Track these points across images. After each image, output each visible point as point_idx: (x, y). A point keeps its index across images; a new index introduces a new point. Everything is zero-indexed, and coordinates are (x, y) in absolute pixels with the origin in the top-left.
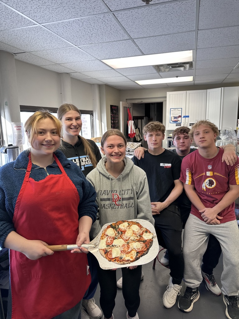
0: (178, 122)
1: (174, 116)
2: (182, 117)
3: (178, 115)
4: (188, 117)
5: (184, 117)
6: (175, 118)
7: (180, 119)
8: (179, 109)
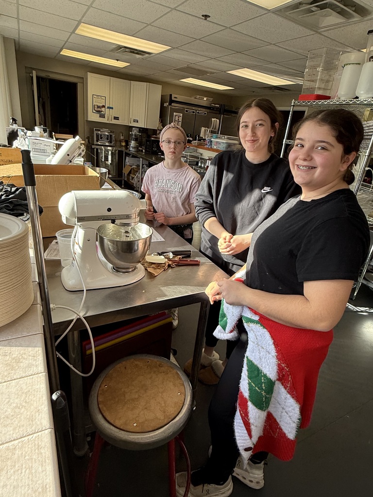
0: (102, 113)
1: (98, 104)
2: (106, 107)
3: (101, 105)
4: (112, 108)
5: (108, 108)
6: (98, 107)
7: (103, 109)
8: (102, 98)
